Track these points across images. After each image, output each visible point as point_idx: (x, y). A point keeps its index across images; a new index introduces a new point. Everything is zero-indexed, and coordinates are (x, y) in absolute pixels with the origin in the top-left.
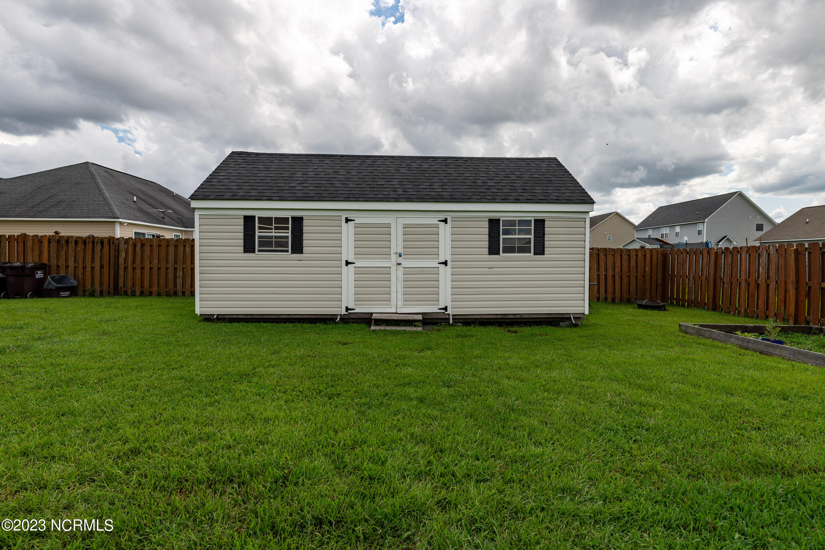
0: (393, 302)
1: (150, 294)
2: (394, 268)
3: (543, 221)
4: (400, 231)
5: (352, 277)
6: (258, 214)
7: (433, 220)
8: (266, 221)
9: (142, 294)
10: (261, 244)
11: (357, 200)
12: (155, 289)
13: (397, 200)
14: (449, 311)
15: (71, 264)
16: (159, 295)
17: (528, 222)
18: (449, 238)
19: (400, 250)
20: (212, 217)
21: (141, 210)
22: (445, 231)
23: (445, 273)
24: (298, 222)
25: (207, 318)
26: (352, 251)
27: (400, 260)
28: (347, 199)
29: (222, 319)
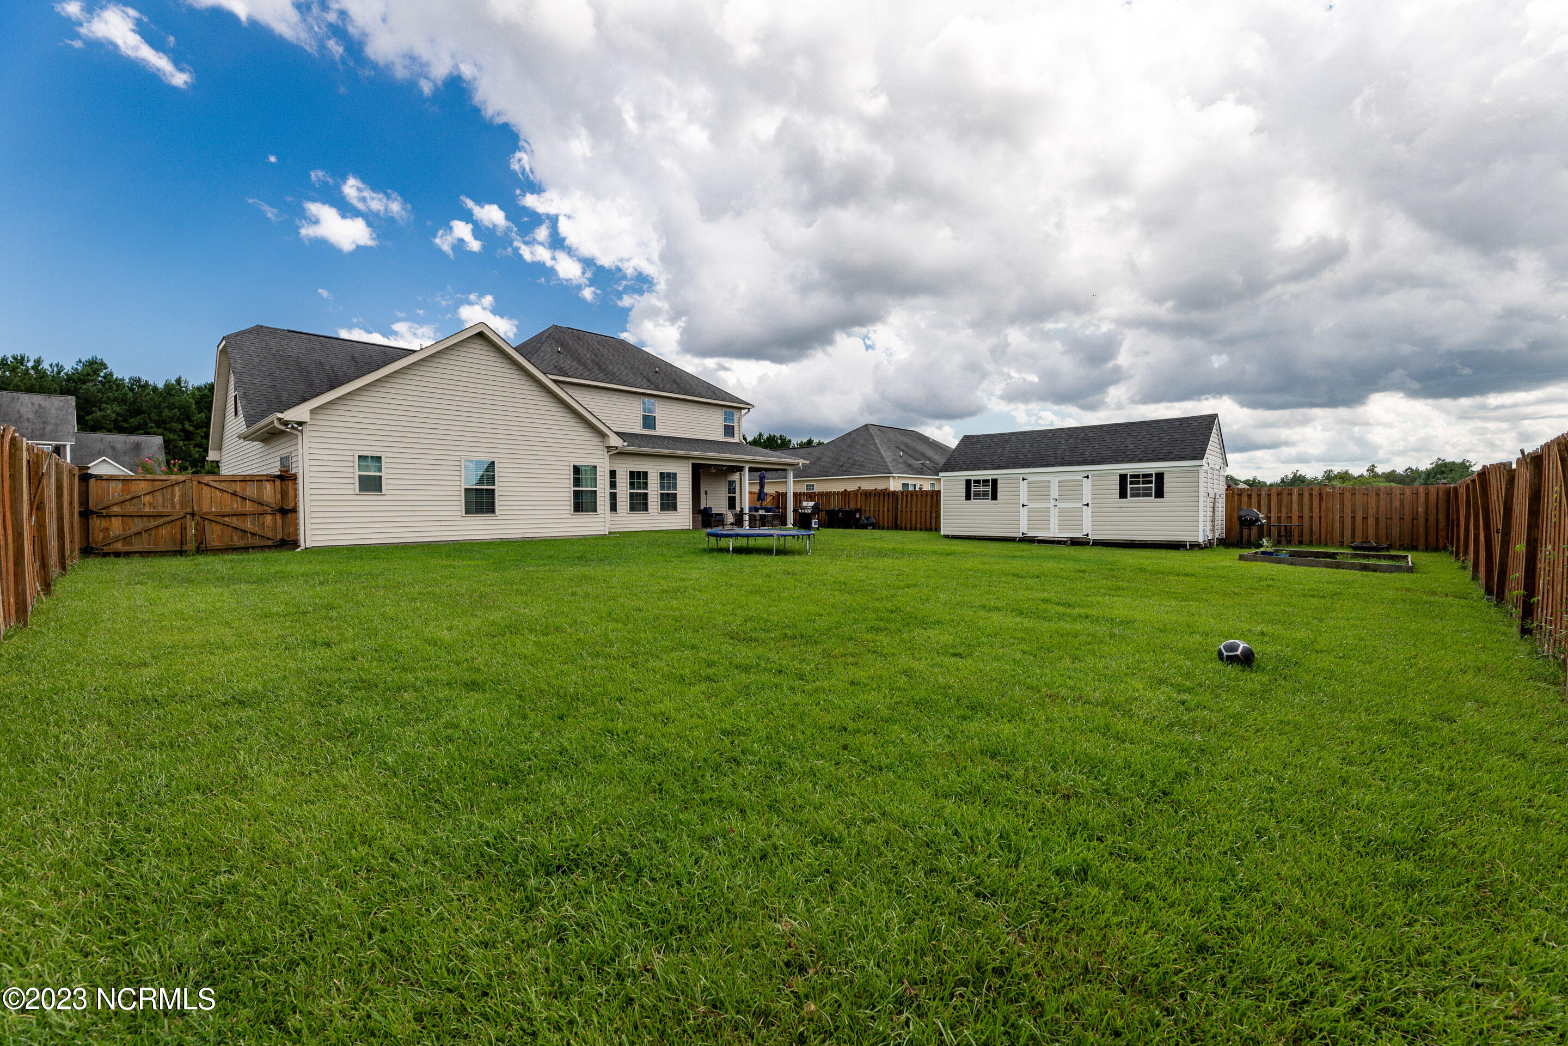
0: (1052, 529)
1: (916, 529)
2: (1052, 508)
3: (1162, 474)
4: (1057, 485)
5: (1026, 514)
6: (973, 478)
7: (1079, 477)
8: (977, 482)
9: (911, 529)
10: (975, 495)
11: (1029, 466)
12: (919, 526)
13: (1053, 465)
14: (1090, 537)
15: (872, 509)
16: (921, 530)
17: (1151, 475)
18: (1090, 488)
19: (1057, 497)
20: (950, 481)
21: (906, 464)
22: (1087, 484)
23: (1087, 512)
24: (995, 482)
25: (947, 537)
26: (1026, 498)
27: (1056, 503)
28: (1022, 467)
29: (954, 537)
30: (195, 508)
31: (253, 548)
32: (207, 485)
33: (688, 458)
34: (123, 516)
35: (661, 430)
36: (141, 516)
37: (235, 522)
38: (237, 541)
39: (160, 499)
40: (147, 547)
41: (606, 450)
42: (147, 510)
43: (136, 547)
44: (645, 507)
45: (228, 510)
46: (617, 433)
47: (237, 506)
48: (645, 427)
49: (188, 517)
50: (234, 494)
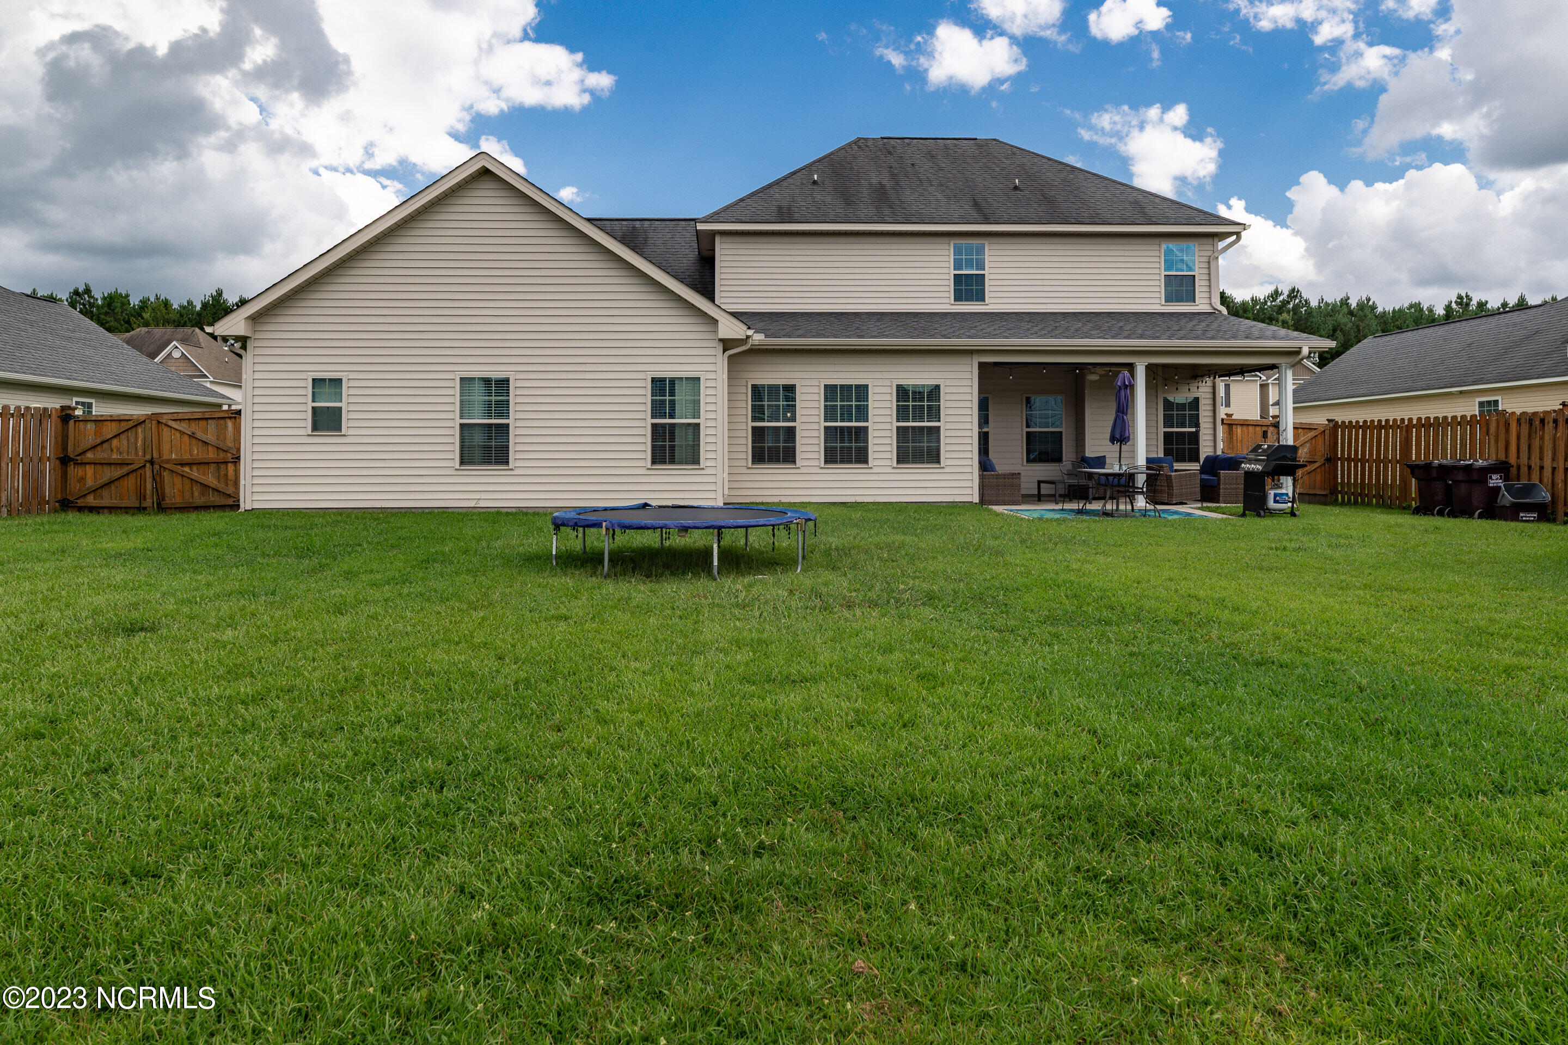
30: (155, 455)
31: (214, 507)
32: (166, 425)
33: (969, 352)
34: (95, 464)
35: (996, 301)
36: (110, 464)
37: (195, 473)
38: (199, 500)
39: (125, 442)
40: (115, 502)
41: (720, 348)
42: (114, 456)
43: (105, 502)
44: (862, 457)
45: (186, 457)
46: (735, 315)
47: (197, 452)
48: (958, 297)
49: (148, 465)
50: (192, 436)
